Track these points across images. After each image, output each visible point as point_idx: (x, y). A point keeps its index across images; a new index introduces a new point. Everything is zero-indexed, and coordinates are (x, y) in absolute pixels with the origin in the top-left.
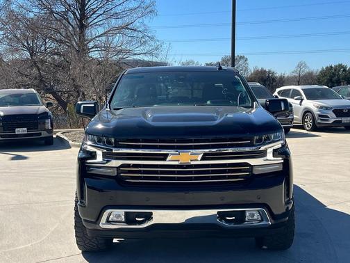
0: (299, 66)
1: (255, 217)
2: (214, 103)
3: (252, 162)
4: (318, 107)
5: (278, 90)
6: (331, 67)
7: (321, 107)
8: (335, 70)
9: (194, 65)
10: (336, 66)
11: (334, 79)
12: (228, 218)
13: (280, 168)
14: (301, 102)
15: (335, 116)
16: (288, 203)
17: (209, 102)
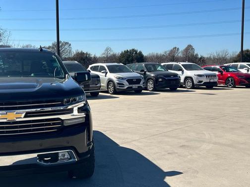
0: (107, 50)
1: (66, 157)
2: (36, 75)
3: (63, 117)
4: (117, 78)
5: (90, 66)
6: (128, 51)
7: (119, 78)
8: (130, 53)
9: (32, 48)
10: (130, 50)
11: (129, 59)
12: (45, 159)
13: (83, 120)
14: (106, 75)
15: (128, 84)
16: (89, 145)
17: (32, 75)
